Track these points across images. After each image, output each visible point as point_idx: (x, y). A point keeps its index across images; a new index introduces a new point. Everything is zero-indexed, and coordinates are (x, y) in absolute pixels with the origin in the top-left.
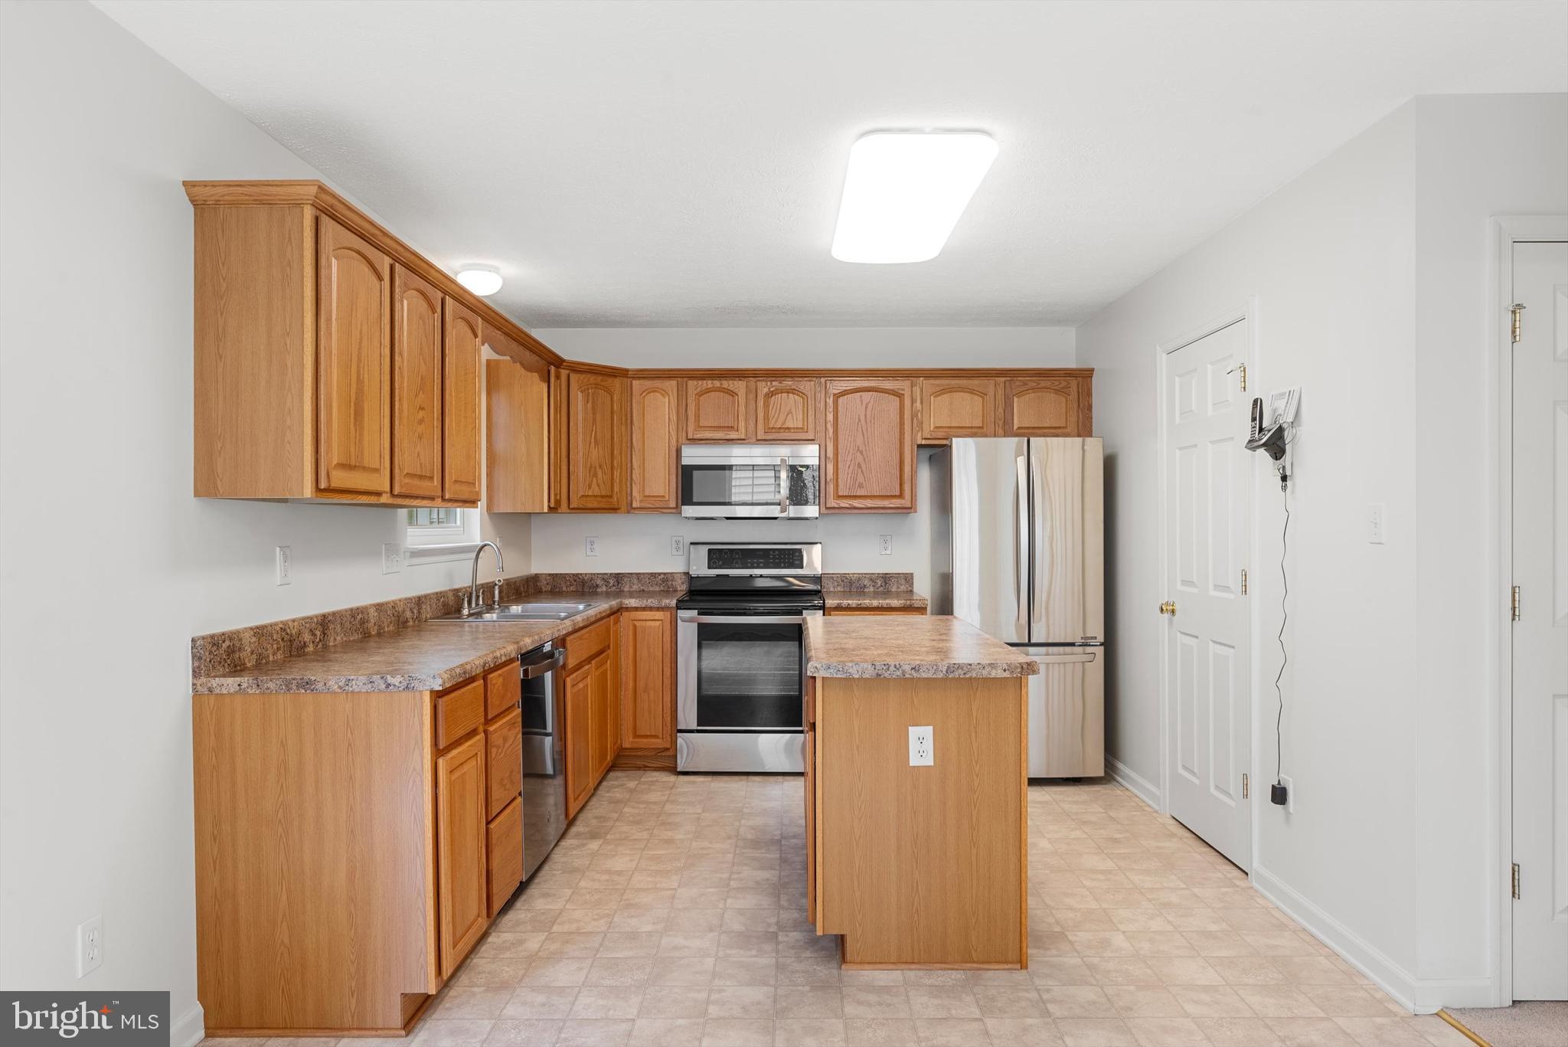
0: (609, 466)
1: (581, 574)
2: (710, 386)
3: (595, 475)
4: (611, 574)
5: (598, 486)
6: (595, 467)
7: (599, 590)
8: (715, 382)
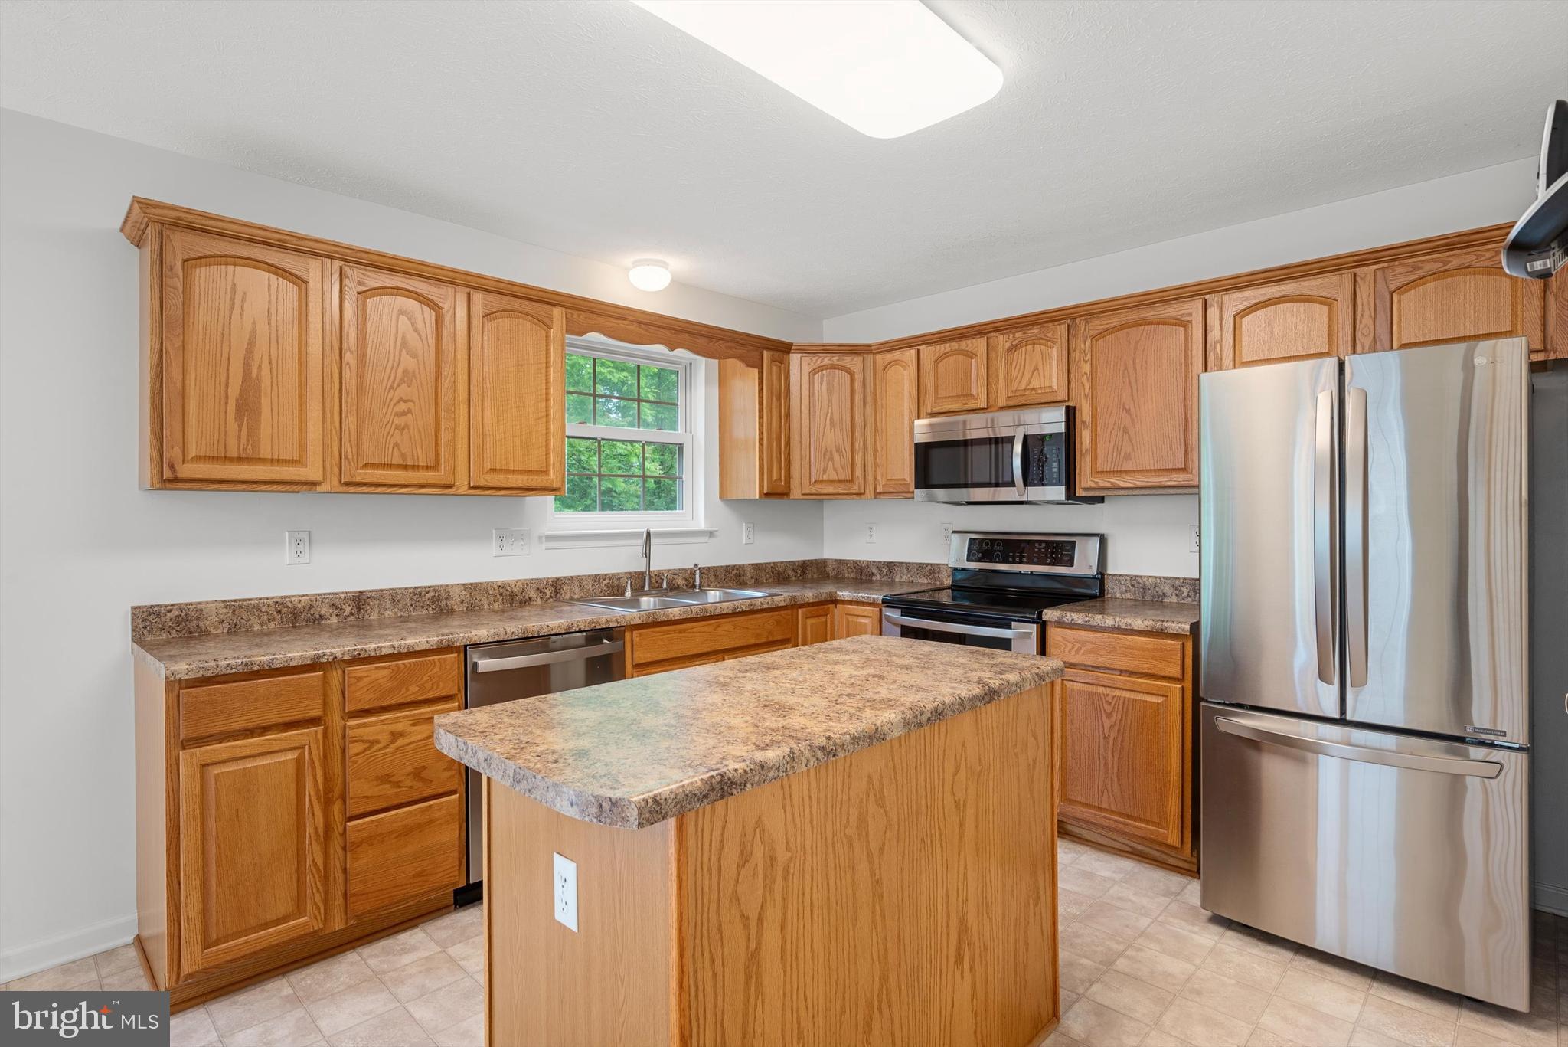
0: (848, 448)
1: (860, 561)
2: (948, 349)
3: (832, 459)
4: (884, 562)
5: (835, 470)
6: (831, 452)
7: (874, 578)
8: (953, 344)
